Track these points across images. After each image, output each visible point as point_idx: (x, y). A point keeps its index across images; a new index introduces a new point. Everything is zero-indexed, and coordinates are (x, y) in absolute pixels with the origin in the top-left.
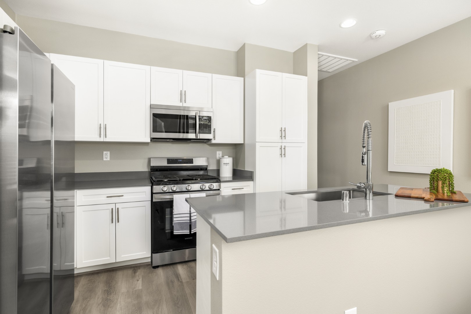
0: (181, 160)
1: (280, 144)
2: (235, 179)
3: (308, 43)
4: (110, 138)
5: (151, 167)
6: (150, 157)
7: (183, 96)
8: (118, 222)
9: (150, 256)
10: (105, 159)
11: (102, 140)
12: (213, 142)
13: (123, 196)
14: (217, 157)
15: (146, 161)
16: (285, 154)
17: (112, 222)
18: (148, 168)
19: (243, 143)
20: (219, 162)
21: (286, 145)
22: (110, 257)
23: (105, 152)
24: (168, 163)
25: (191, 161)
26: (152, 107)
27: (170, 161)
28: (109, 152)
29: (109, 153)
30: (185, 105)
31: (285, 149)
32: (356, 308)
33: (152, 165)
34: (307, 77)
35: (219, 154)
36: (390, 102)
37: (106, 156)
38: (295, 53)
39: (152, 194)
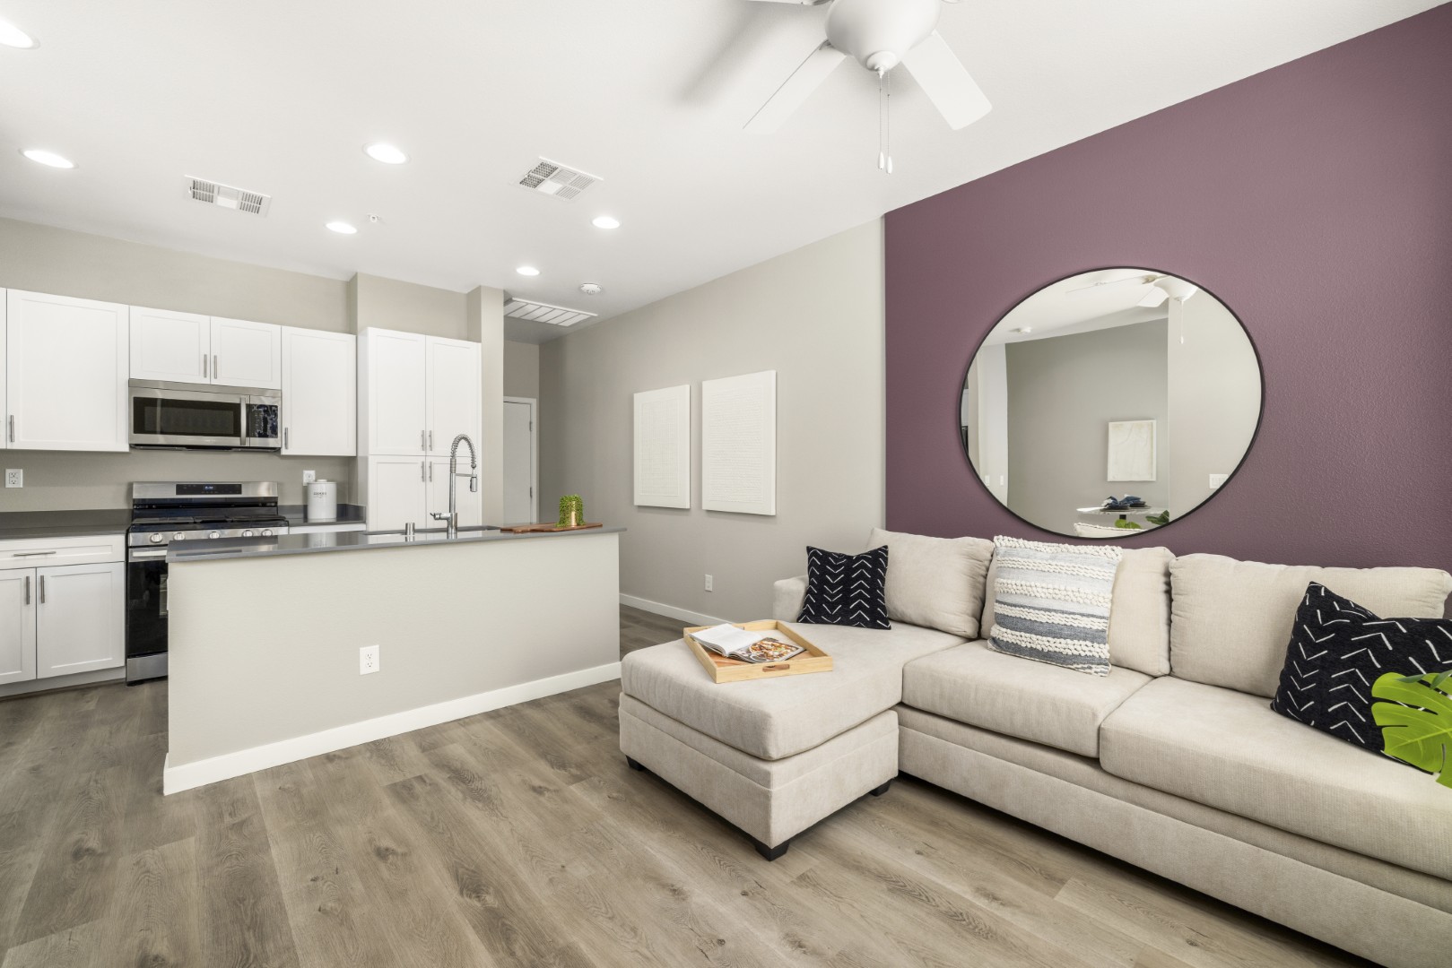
0: (211, 488)
1: (423, 459)
2: (343, 520)
3: (482, 284)
5: (134, 500)
6: (131, 480)
7: (209, 365)
8: (43, 601)
9: (123, 664)
10: (9, 485)
12: (284, 452)
13: (55, 553)
14: (305, 480)
15: (124, 489)
16: (430, 477)
17: (28, 602)
18: (128, 503)
19: (355, 455)
20: (306, 491)
21: (433, 460)
22: (21, 669)
23: (8, 471)
24: (178, 493)
25: (236, 488)
26: (133, 384)
27: (181, 488)
28: (22, 470)
29: (21, 472)
30: (214, 382)
31: (430, 467)
32: (377, 646)
33: (136, 495)
34: (480, 344)
35: (309, 475)
36: (637, 392)
37: (14, 479)
38: (469, 295)
39: (127, 547)
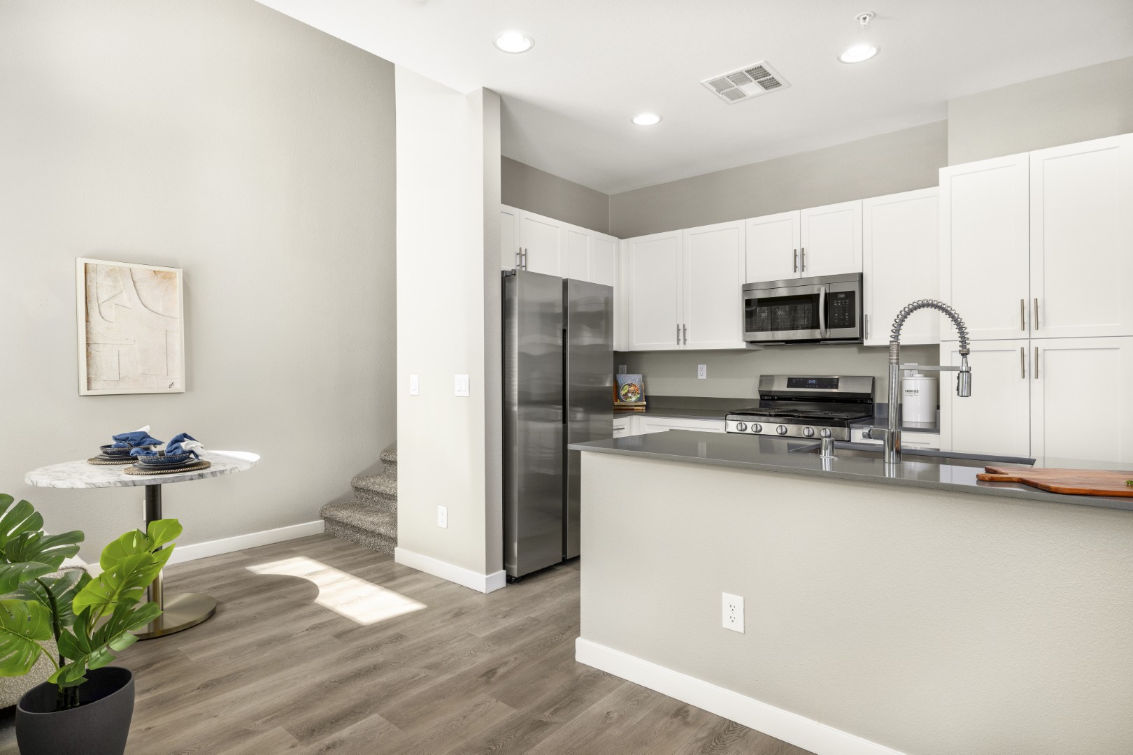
0: (814, 382)
1: (1023, 344)
4: (692, 345)
5: (764, 392)
7: (799, 258)
10: (699, 377)
11: (682, 347)
12: (867, 342)
16: (1037, 371)
18: (759, 395)
21: (1041, 345)
23: (700, 366)
24: (789, 387)
25: (834, 383)
26: (745, 288)
27: (792, 382)
29: (704, 367)
30: (805, 275)
31: (1038, 355)
33: (765, 388)
37: (702, 373)
